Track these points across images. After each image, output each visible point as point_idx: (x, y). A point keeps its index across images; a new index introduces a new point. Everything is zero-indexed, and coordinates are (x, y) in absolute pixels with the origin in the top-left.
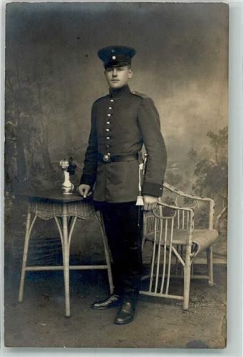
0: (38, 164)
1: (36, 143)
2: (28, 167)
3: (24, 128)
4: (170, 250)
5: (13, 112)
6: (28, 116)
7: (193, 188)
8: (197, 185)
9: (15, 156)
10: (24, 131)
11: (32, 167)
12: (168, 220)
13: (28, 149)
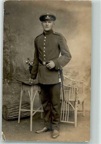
0: (19, 68)
1: (18, 59)
2: (15, 69)
3: (13, 53)
4: (69, 104)
5: (8, 46)
6: (14, 47)
7: (84, 77)
8: (86, 76)
9: (9, 64)
10: (12, 53)
11: (16, 69)
12: (68, 91)
13: (14, 61)
